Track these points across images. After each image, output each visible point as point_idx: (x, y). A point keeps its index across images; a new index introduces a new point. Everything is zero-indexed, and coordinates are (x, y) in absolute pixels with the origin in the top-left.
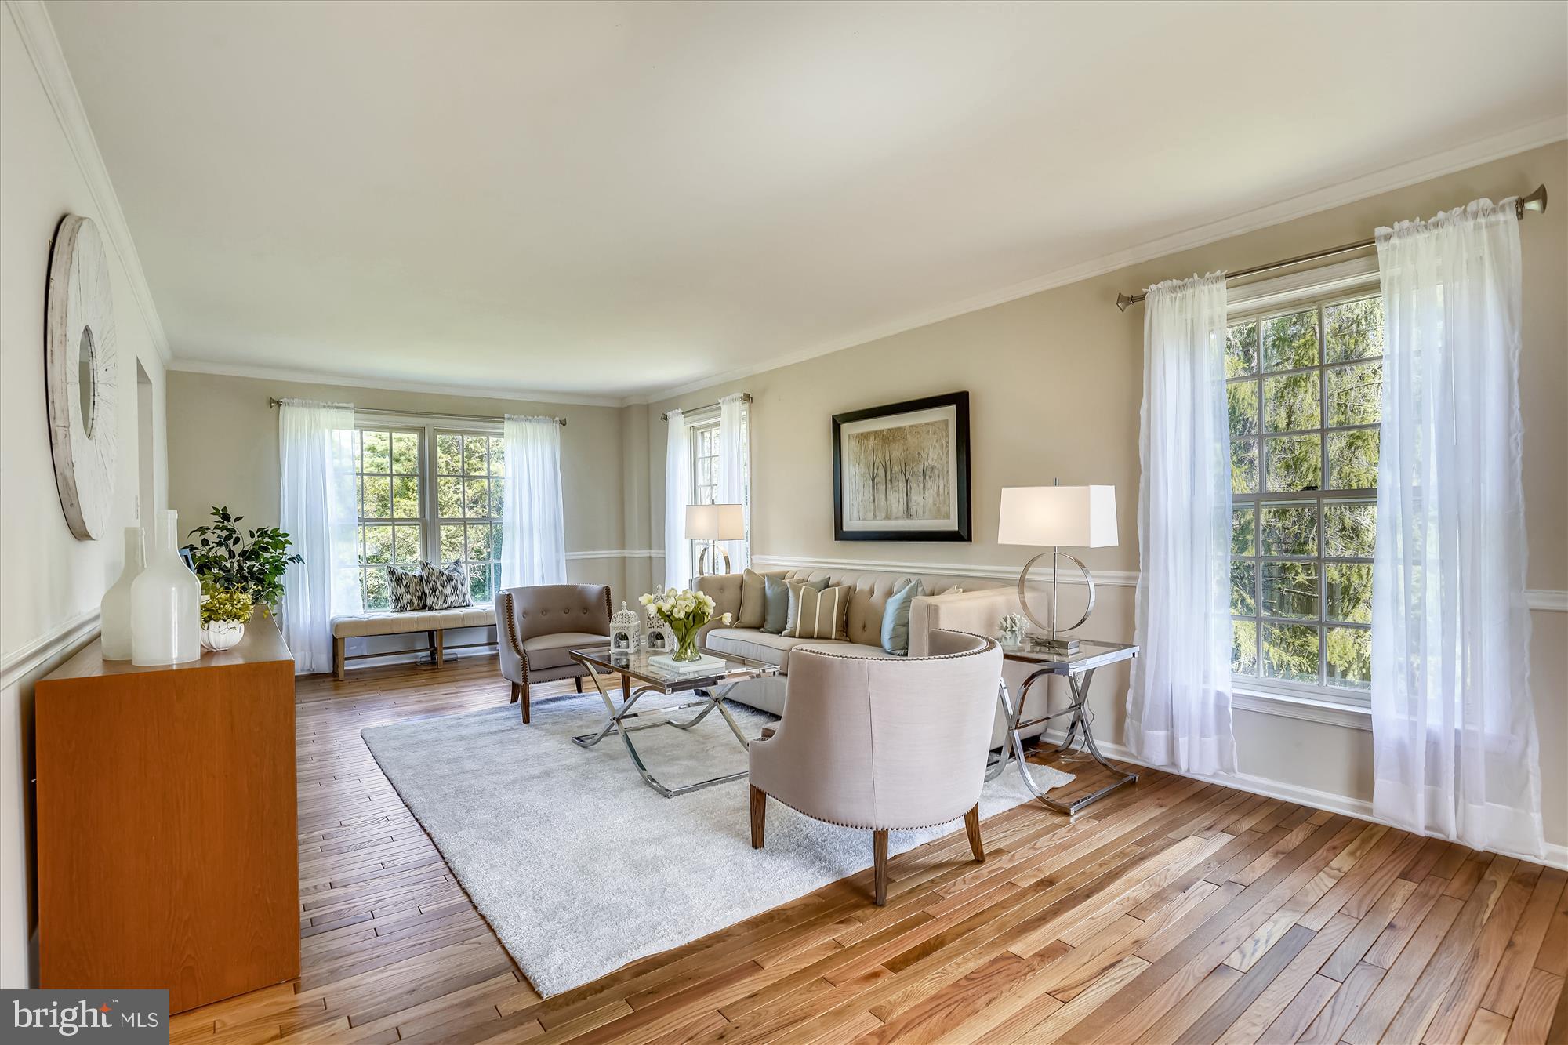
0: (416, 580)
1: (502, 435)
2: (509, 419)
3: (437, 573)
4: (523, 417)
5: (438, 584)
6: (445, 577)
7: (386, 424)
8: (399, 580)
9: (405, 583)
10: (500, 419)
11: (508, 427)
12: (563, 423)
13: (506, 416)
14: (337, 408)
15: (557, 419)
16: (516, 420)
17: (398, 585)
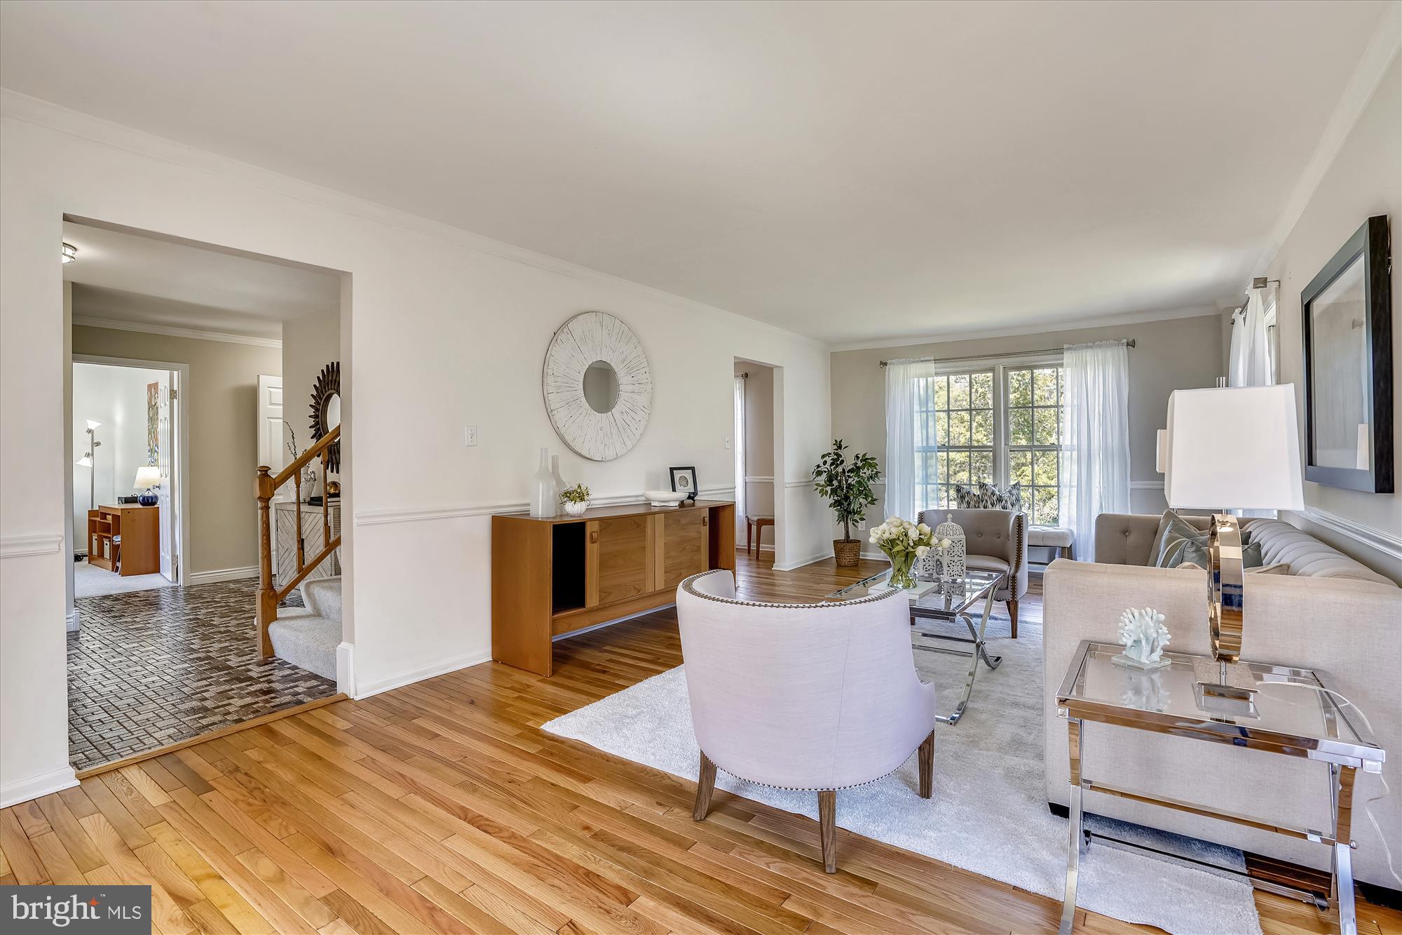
0: (975, 499)
1: (1062, 365)
2: (1068, 349)
3: (989, 493)
4: (1084, 344)
5: (989, 503)
6: (995, 498)
7: (967, 368)
8: (963, 497)
9: (966, 500)
10: (1059, 351)
11: (1068, 357)
12: (1131, 344)
13: (1065, 346)
14: (922, 361)
15: (1125, 341)
16: (1075, 349)
17: (962, 501)
